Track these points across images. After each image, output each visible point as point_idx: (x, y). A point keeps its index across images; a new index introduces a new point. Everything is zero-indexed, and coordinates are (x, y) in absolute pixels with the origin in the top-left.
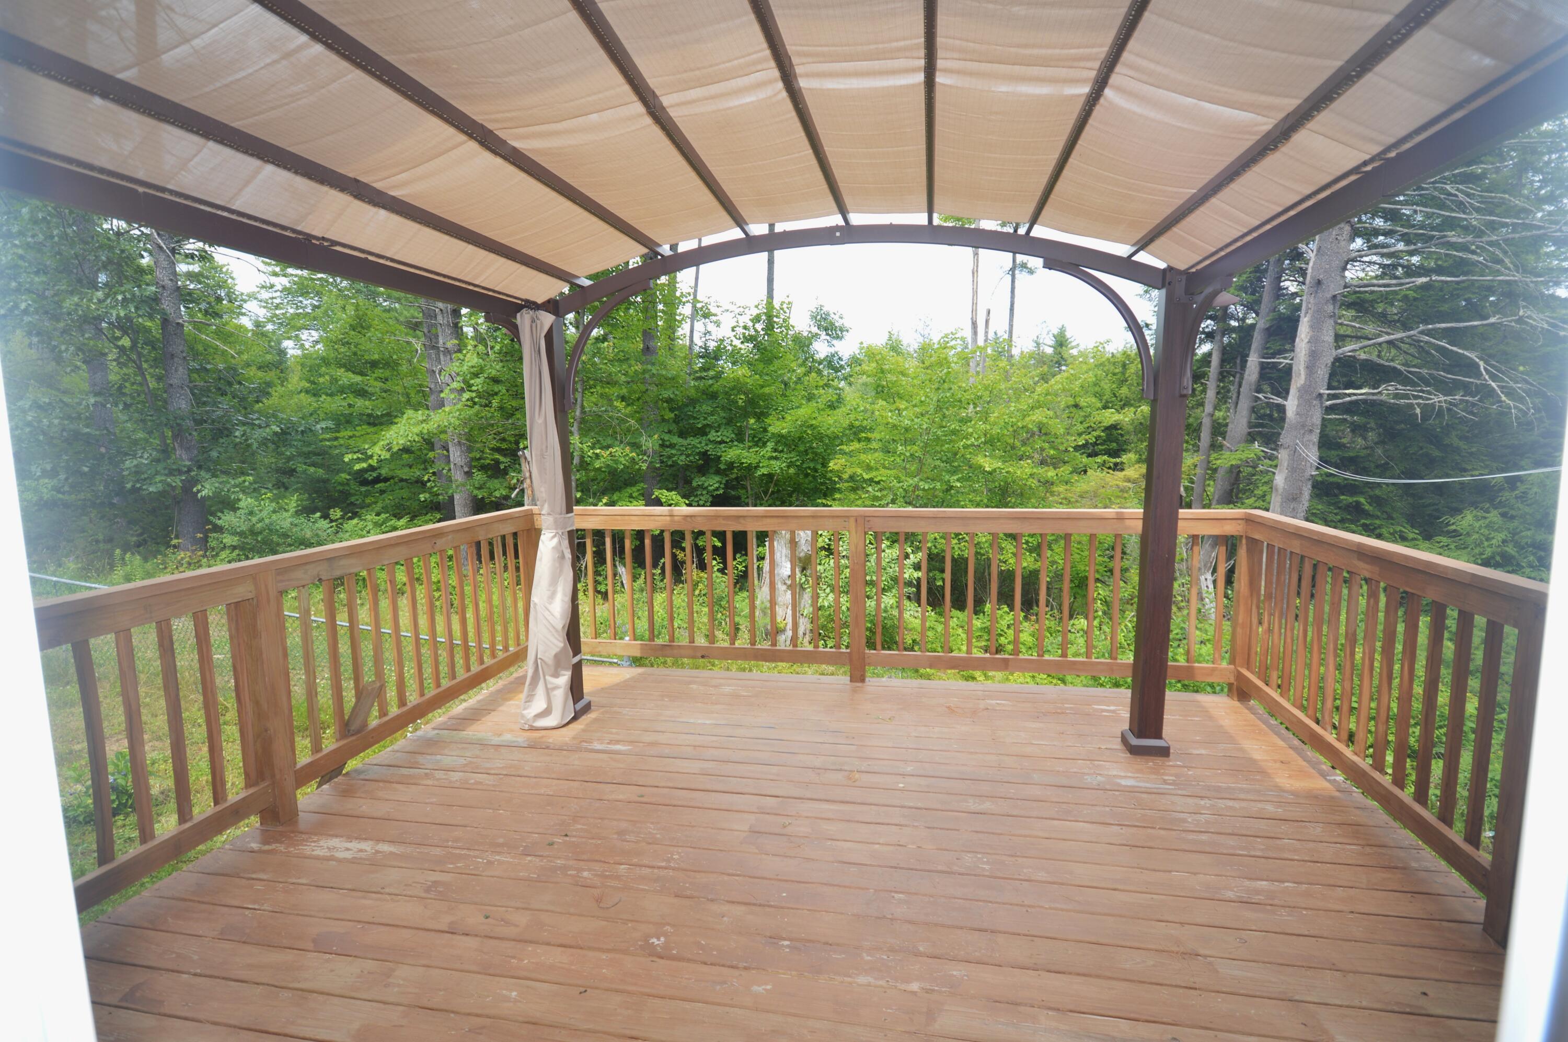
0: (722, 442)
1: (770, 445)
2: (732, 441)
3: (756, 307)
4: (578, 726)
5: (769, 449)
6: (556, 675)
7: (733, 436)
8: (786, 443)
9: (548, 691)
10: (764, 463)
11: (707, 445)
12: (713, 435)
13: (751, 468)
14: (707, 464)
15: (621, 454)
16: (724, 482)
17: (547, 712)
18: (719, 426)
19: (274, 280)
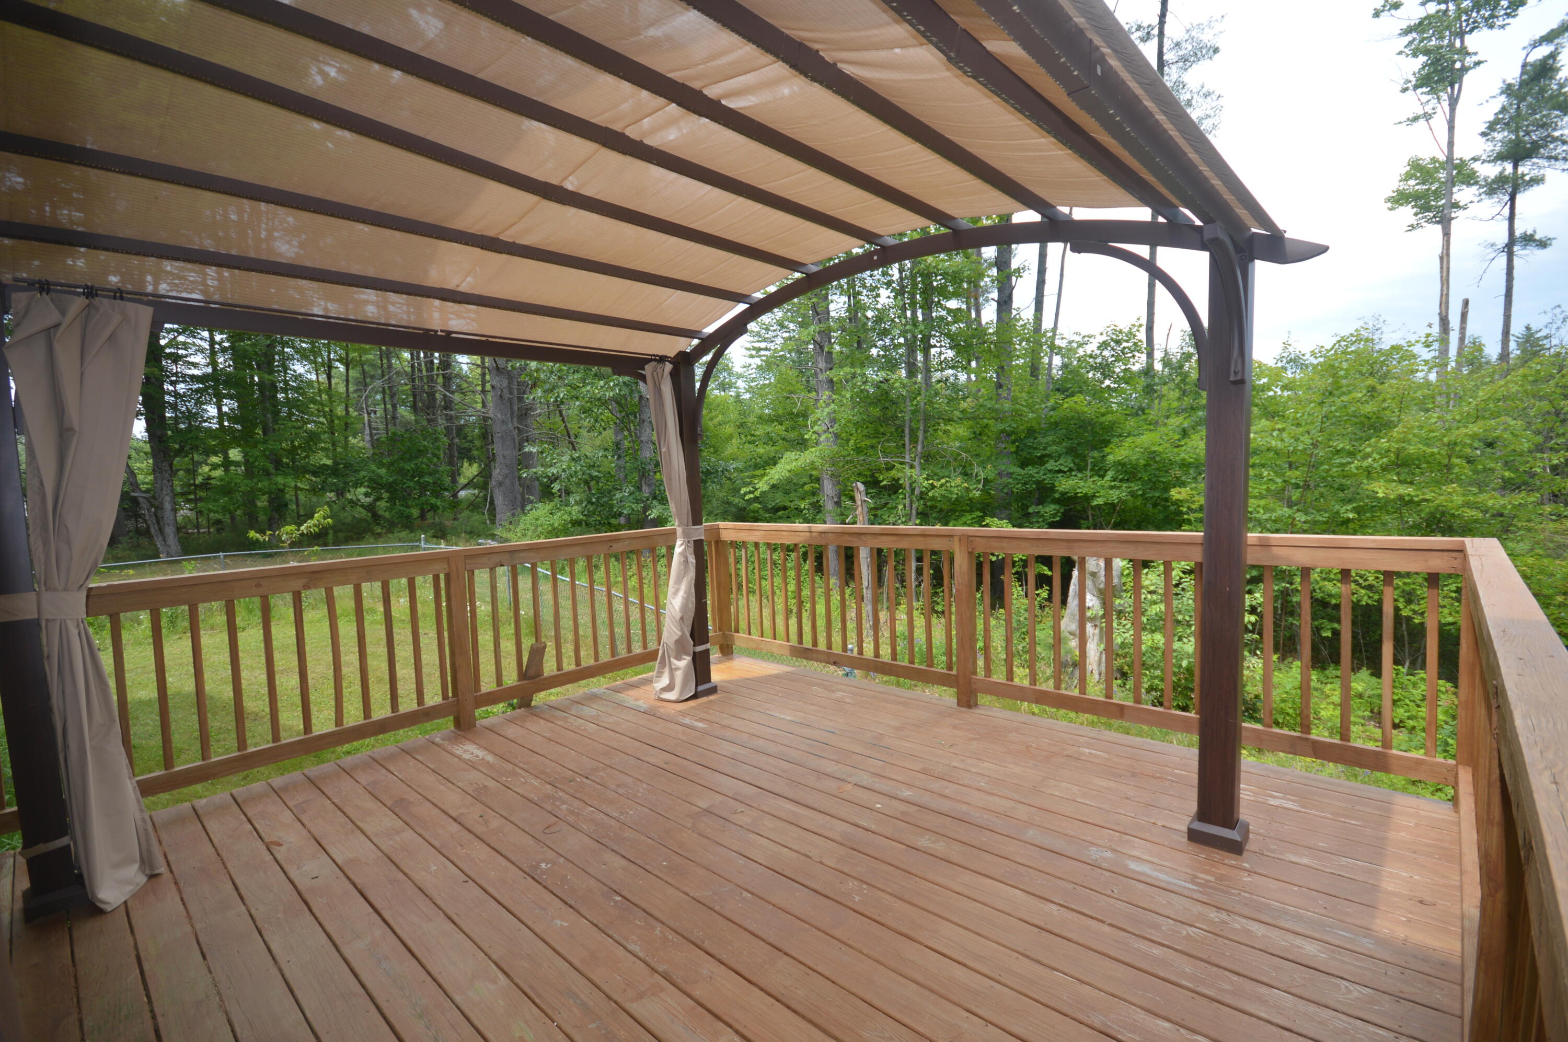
0: (1060, 471)
1: (1110, 474)
2: (1071, 470)
3: (1101, 334)
4: (692, 703)
5: (1108, 478)
6: (679, 658)
7: (1072, 465)
8: (1128, 472)
9: (672, 672)
10: (1102, 493)
11: (1045, 474)
12: (1051, 465)
13: (1088, 498)
14: (1044, 492)
15: (956, 484)
16: (1062, 510)
17: (669, 688)
18: (1060, 456)
19: (752, 361)
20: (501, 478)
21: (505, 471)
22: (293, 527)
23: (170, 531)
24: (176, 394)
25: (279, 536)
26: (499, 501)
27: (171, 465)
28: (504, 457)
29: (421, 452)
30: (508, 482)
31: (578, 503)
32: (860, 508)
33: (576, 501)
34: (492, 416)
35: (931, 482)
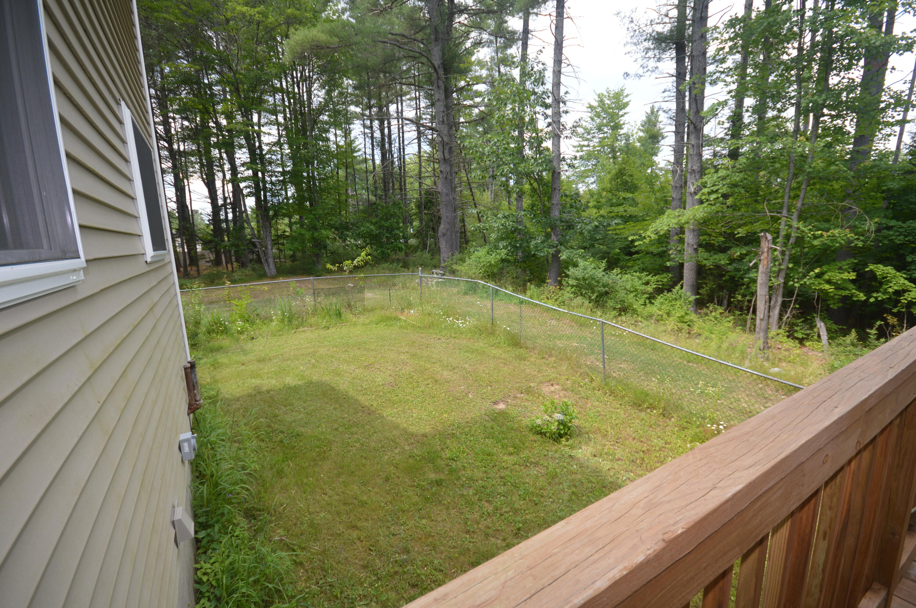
15: (840, 235)
20: (445, 231)
21: (447, 226)
22: (350, 262)
23: (271, 260)
24: (272, 183)
25: (342, 267)
26: (443, 244)
27: (270, 224)
28: (447, 217)
29: (393, 216)
30: (449, 233)
31: (505, 247)
32: (765, 254)
33: (503, 246)
34: (440, 190)
35: (812, 233)
